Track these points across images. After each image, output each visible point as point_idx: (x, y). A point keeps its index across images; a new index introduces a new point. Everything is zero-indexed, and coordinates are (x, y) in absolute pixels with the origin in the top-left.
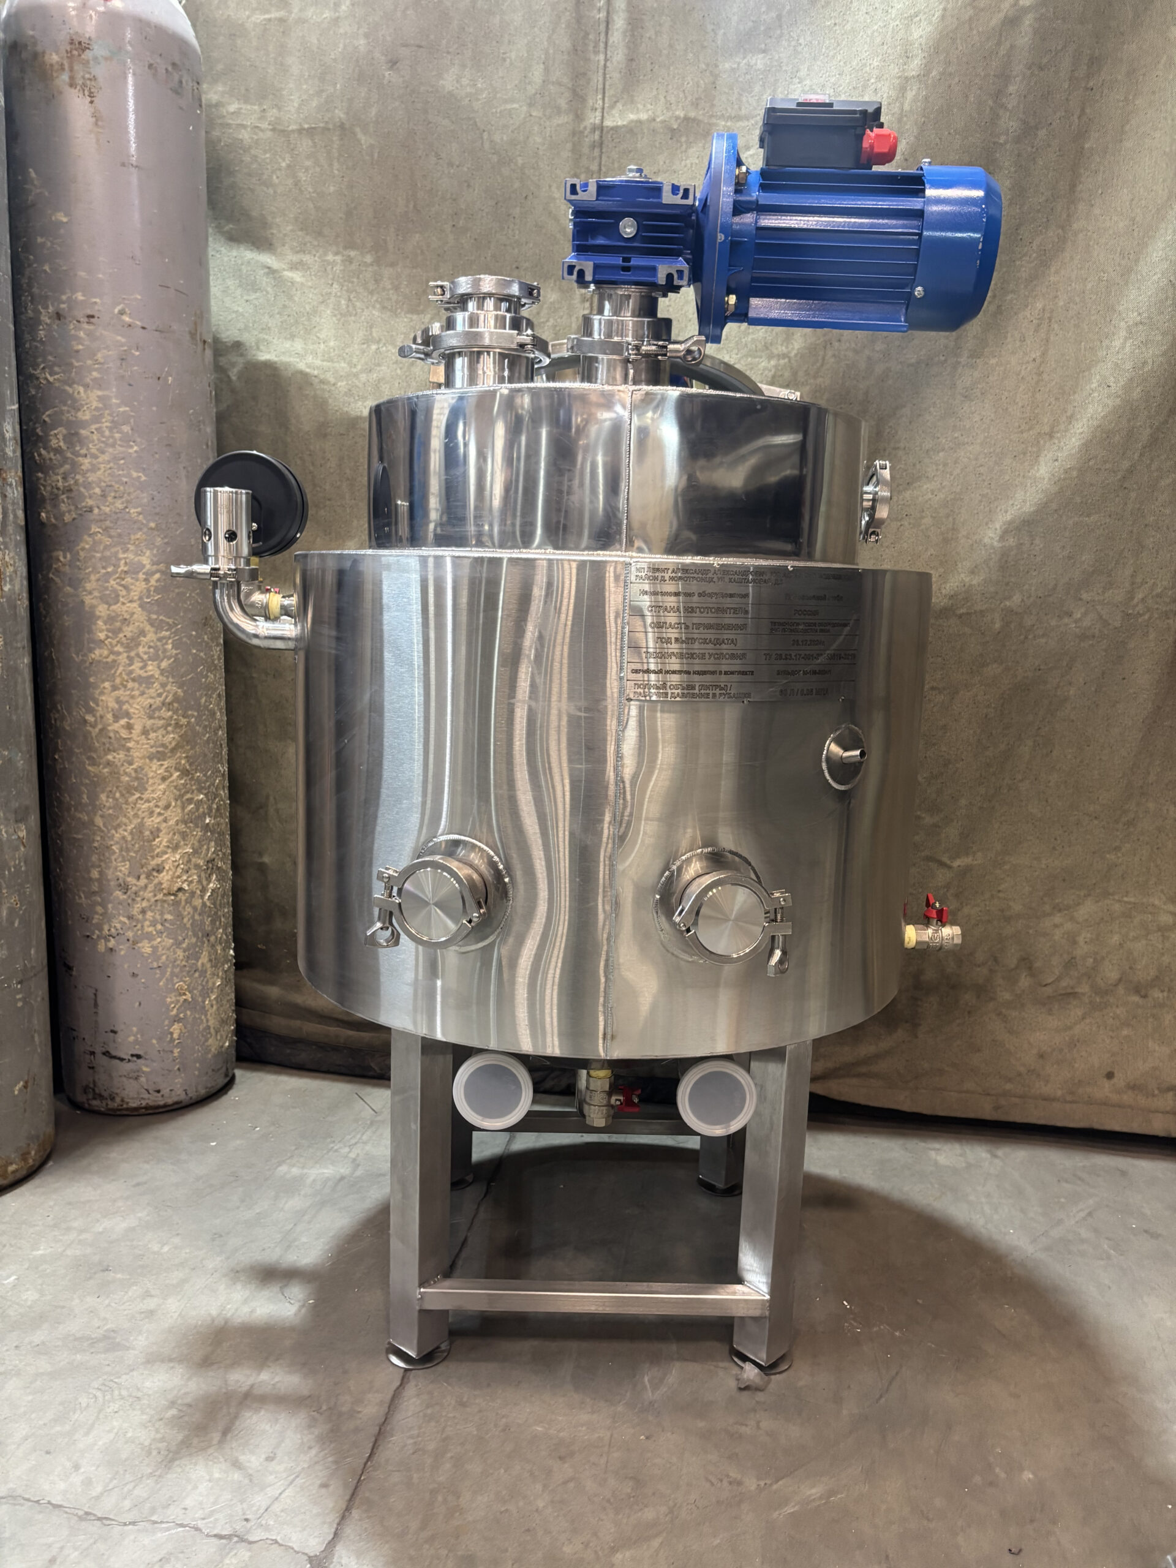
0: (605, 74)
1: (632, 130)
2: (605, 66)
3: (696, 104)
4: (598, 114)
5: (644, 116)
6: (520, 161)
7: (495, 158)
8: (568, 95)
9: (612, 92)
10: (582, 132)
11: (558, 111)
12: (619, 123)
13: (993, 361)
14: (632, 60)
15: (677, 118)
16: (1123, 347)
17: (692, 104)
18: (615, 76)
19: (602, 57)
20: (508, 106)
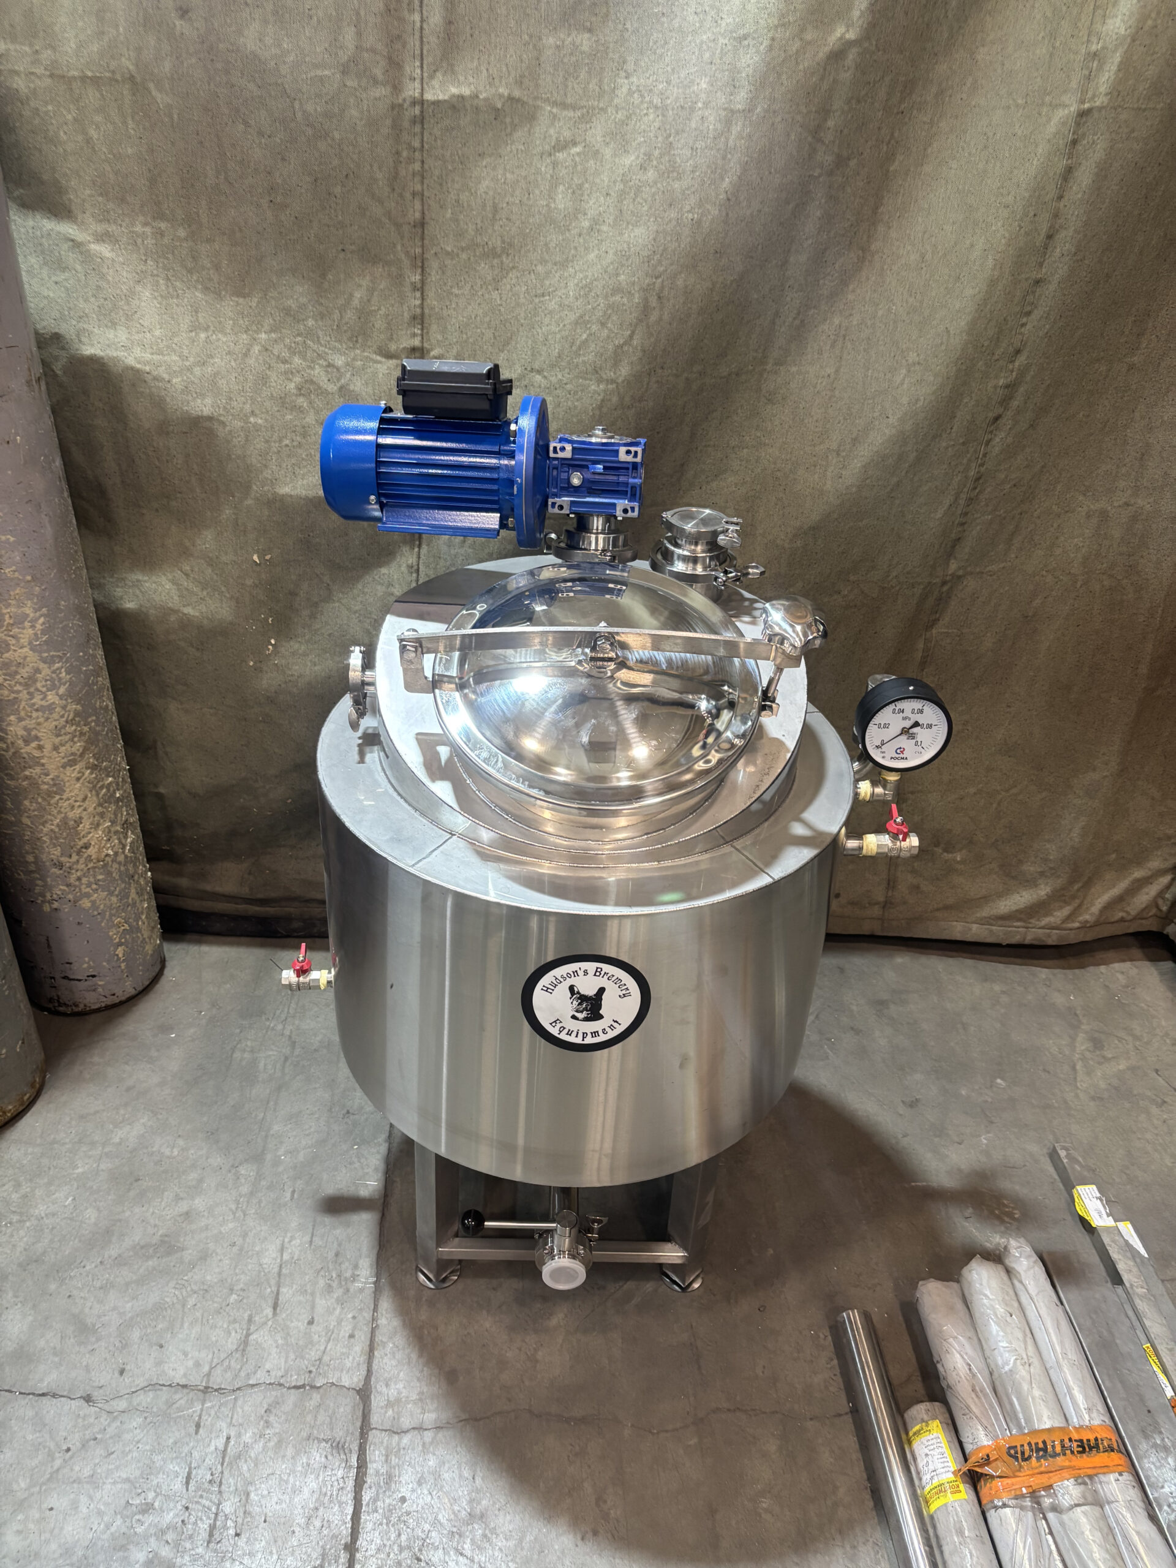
0: (421, 37)
1: (456, 106)
2: (422, 28)
3: (519, 83)
4: (417, 84)
5: (466, 91)
6: (337, 135)
7: (309, 132)
8: (383, 63)
9: (430, 59)
10: (401, 106)
11: (376, 82)
12: (441, 97)
13: (794, 369)
14: (450, 22)
15: (501, 96)
16: (902, 384)
17: (516, 82)
18: (432, 40)
19: (417, 17)
20: (319, 73)
